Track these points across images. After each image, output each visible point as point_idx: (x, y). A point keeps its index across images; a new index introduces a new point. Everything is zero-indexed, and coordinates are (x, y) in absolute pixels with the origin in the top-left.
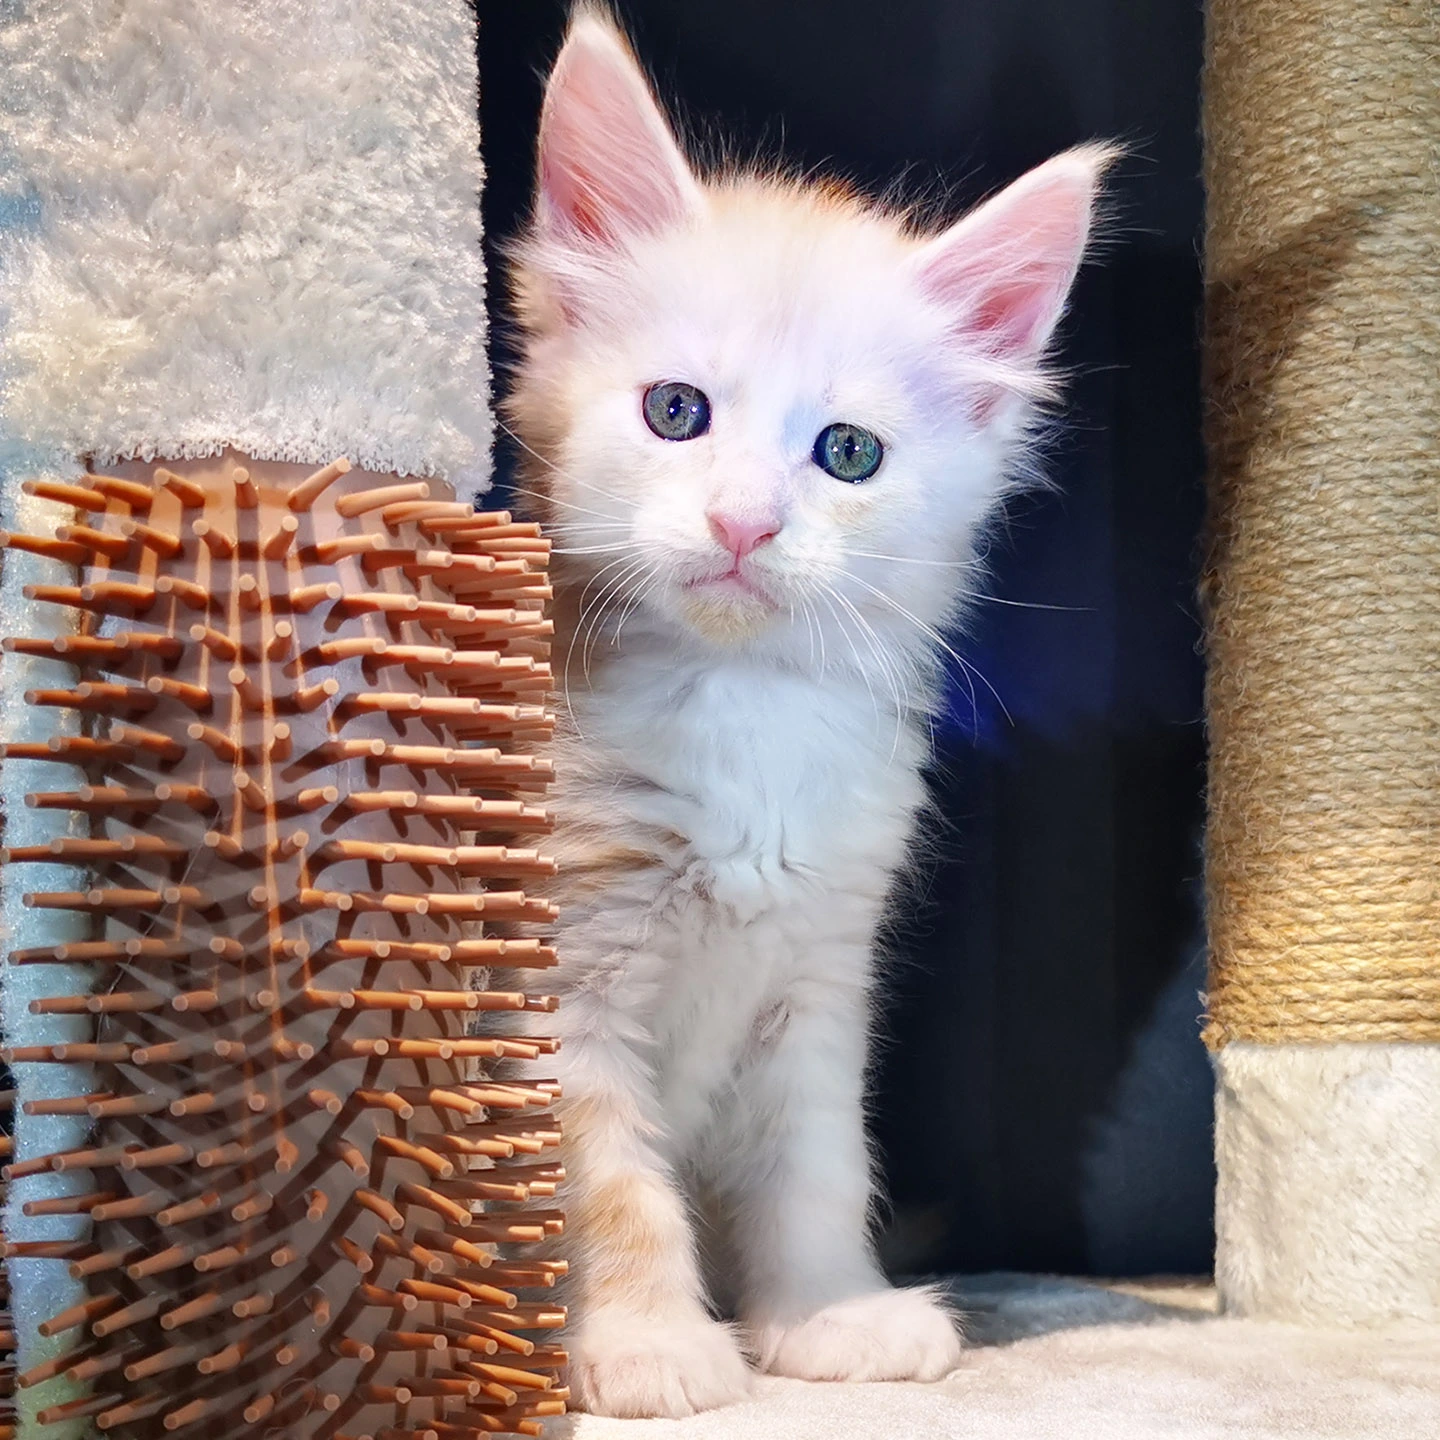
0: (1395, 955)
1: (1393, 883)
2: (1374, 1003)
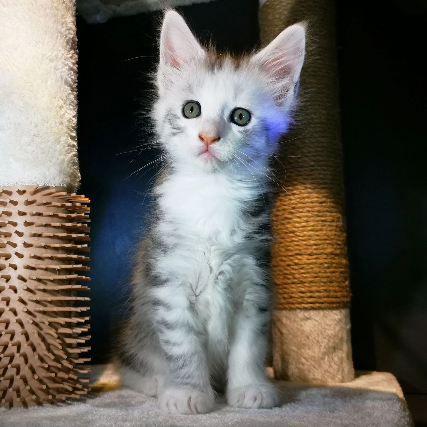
0: (310, 287)
1: (309, 269)
2: (306, 299)
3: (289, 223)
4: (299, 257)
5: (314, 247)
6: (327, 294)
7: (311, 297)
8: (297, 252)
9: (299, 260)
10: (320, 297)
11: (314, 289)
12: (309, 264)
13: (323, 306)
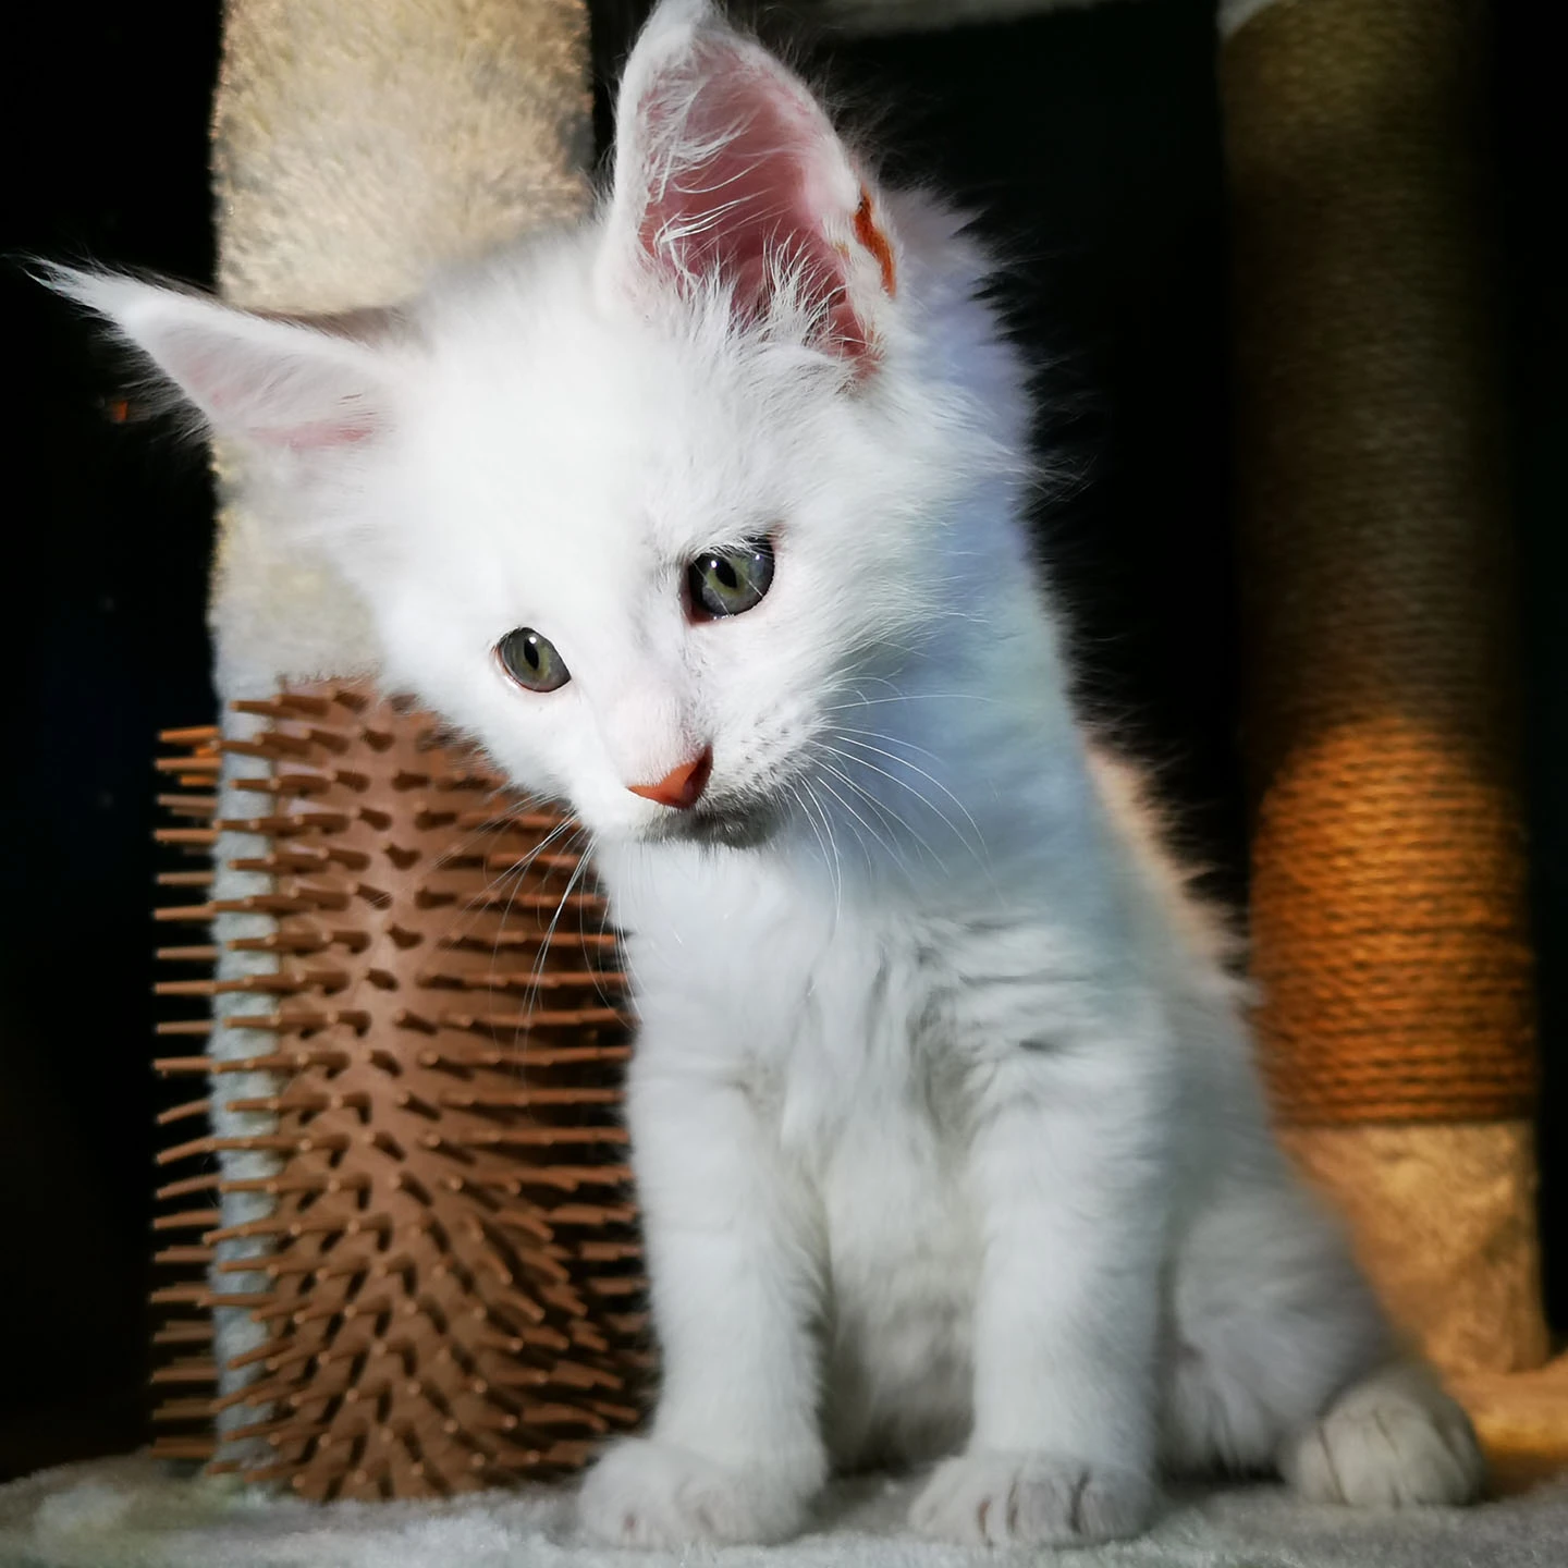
0: (1408, 1045)
1: (1403, 982)
2: (1391, 1086)
3: (1334, 820)
4: (1372, 941)
5: (1424, 905)
6: (1465, 1069)
7: (1411, 1080)
8: (1363, 923)
9: (1371, 949)
10: (1442, 1081)
11: (1422, 1051)
12: (1402, 965)
13: (1454, 1110)
